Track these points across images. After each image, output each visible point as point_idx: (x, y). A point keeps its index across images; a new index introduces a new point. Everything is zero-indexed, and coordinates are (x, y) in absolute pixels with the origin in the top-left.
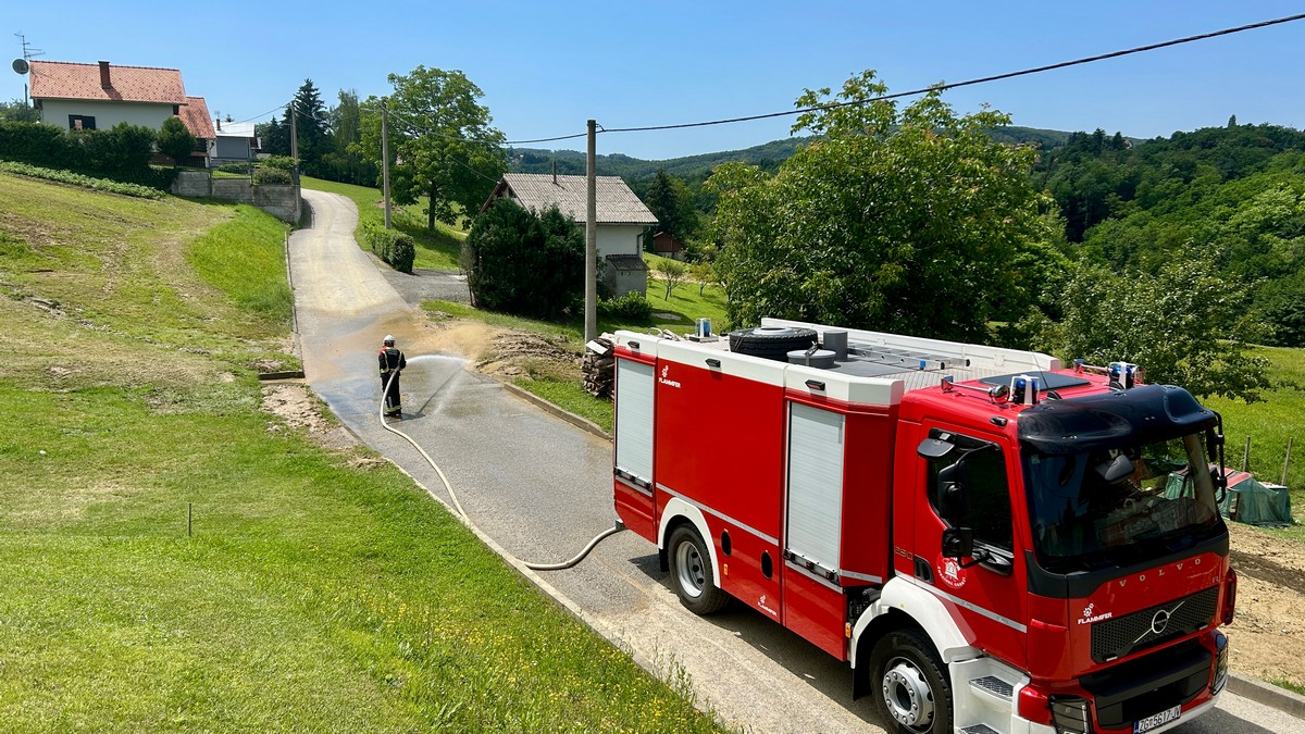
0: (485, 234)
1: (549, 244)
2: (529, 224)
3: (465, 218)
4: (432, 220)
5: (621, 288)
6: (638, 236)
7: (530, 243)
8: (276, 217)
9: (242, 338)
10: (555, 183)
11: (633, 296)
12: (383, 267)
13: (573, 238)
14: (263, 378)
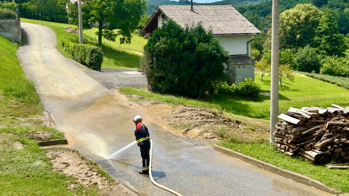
0: (158, 43)
1: (198, 49)
2: (185, 36)
3: (121, 36)
4: (100, 39)
5: (238, 77)
6: (248, 43)
7: (187, 48)
8: (8, 39)
9: (15, 116)
10: (192, 10)
11: (248, 81)
12: (83, 68)
13: (213, 44)
14: (42, 144)
